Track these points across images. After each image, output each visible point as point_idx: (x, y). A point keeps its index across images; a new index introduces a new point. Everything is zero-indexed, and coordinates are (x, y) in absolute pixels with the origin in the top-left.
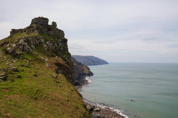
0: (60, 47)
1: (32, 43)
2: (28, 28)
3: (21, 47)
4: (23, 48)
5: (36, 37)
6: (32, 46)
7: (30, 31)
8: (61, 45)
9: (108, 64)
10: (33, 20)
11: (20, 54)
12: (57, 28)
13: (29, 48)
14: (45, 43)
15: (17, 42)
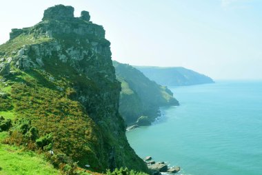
0: (94, 57)
1: (38, 54)
2: (37, 27)
3: (17, 63)
4: (22, 64)
5: (46, 44)
6: (37, 59)
7: (39, 32)
8: (97, 52)
9: (214, 82)
10: (46, 11)
11: (16, 74)
12: (91, 22)
13: (31, 64)
14: (64, 53)
15: (15, 54)
